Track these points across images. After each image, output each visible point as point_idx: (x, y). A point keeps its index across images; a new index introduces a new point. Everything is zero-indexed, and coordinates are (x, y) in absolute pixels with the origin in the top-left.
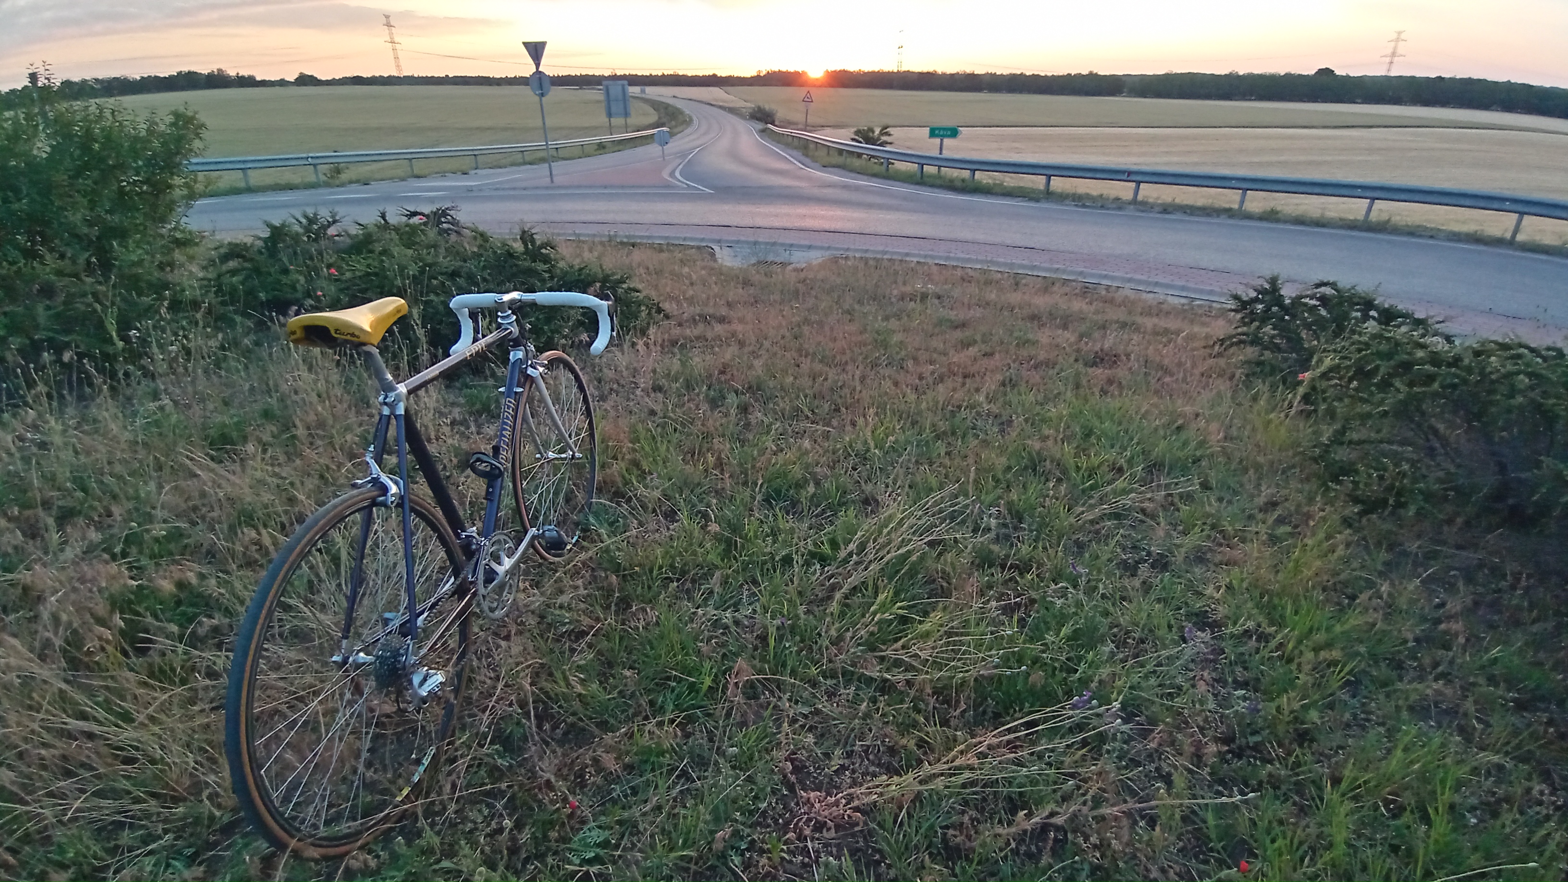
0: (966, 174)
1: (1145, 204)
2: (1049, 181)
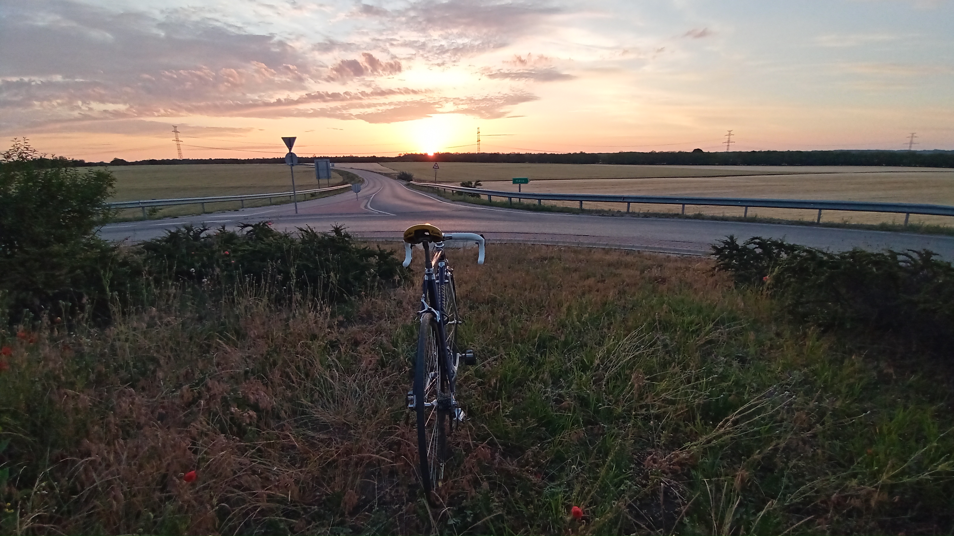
0: (536, 202)
1: (634, 213)
2: (581, 204)
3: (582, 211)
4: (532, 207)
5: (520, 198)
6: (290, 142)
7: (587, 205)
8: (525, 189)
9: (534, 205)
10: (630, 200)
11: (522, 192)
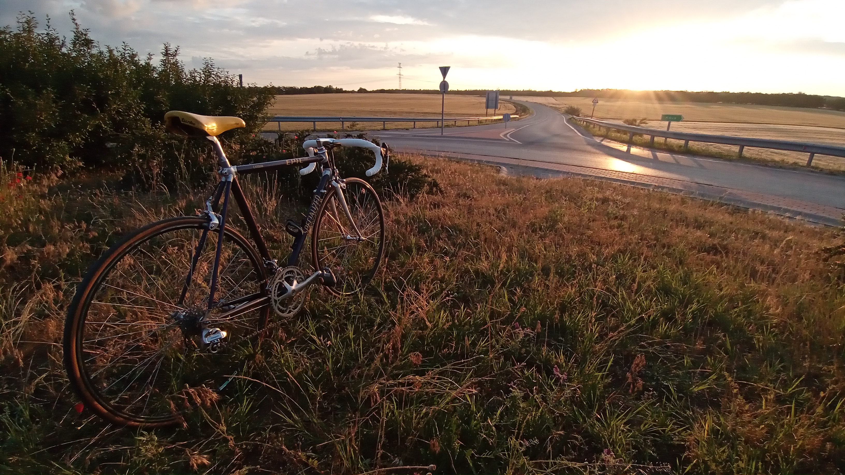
0: (682, 142)
1: (817, 168)
2: (741, 150)
3: (741, 158)
4: (676, 149)
5: (666, 138)
6: (444, 70)
7: (748, 152)
8: (676, 127)
9: (681, 147)
10: (814, 151)
11: (671, 130)
